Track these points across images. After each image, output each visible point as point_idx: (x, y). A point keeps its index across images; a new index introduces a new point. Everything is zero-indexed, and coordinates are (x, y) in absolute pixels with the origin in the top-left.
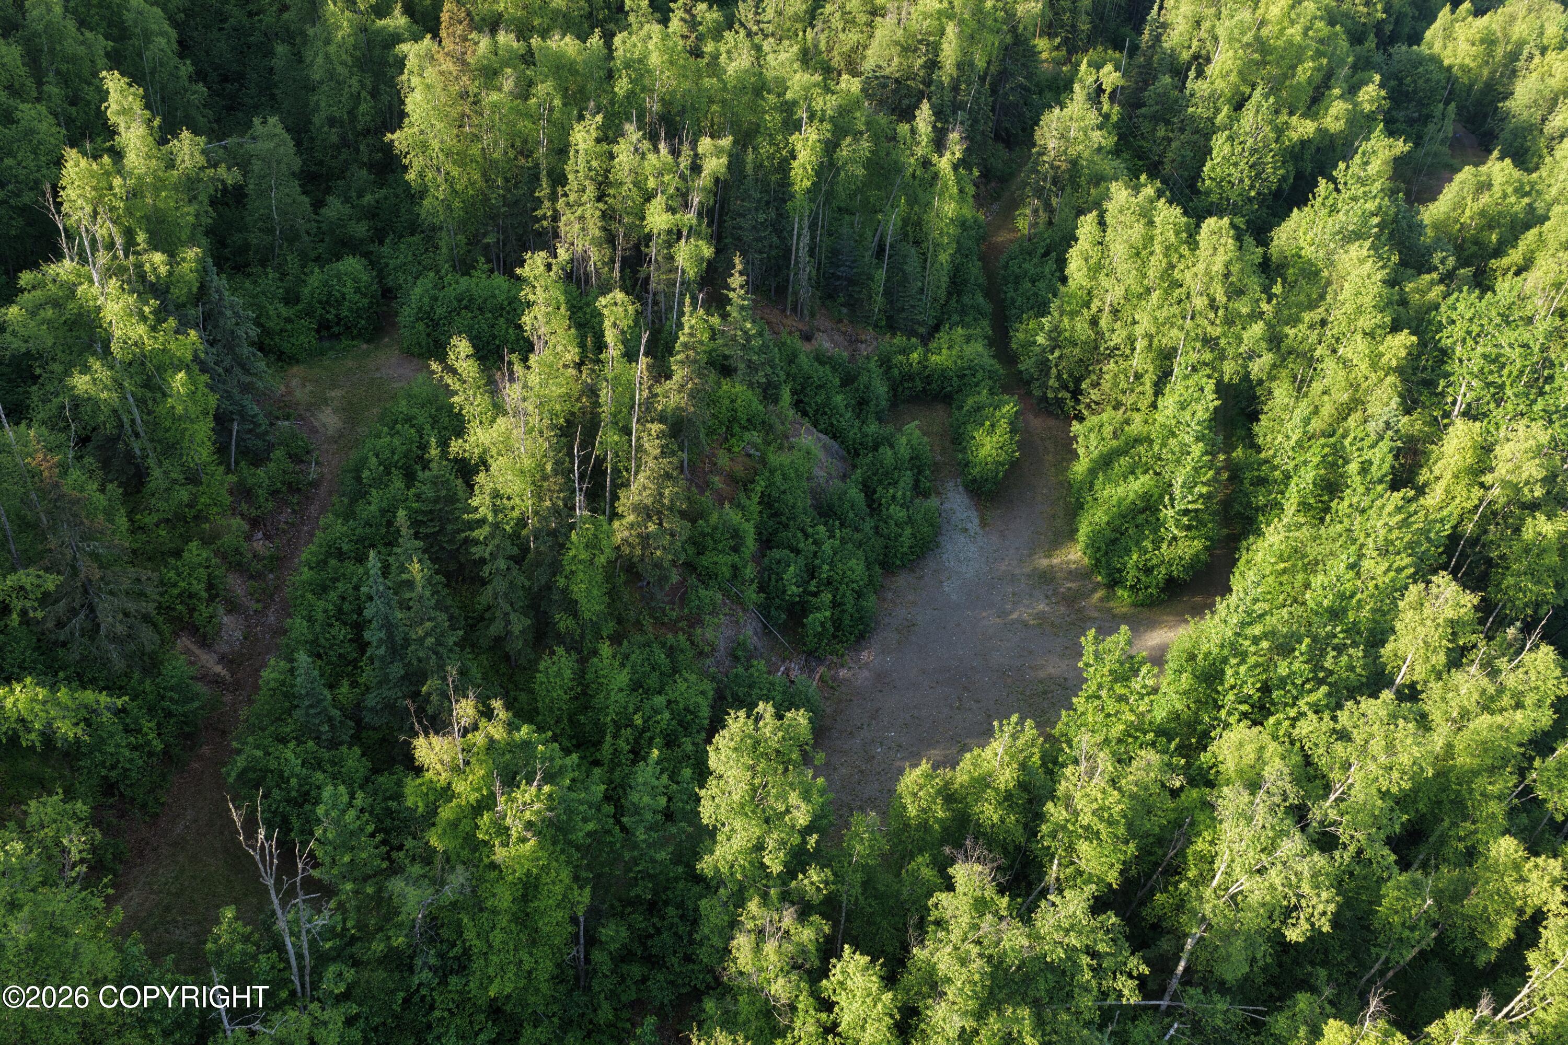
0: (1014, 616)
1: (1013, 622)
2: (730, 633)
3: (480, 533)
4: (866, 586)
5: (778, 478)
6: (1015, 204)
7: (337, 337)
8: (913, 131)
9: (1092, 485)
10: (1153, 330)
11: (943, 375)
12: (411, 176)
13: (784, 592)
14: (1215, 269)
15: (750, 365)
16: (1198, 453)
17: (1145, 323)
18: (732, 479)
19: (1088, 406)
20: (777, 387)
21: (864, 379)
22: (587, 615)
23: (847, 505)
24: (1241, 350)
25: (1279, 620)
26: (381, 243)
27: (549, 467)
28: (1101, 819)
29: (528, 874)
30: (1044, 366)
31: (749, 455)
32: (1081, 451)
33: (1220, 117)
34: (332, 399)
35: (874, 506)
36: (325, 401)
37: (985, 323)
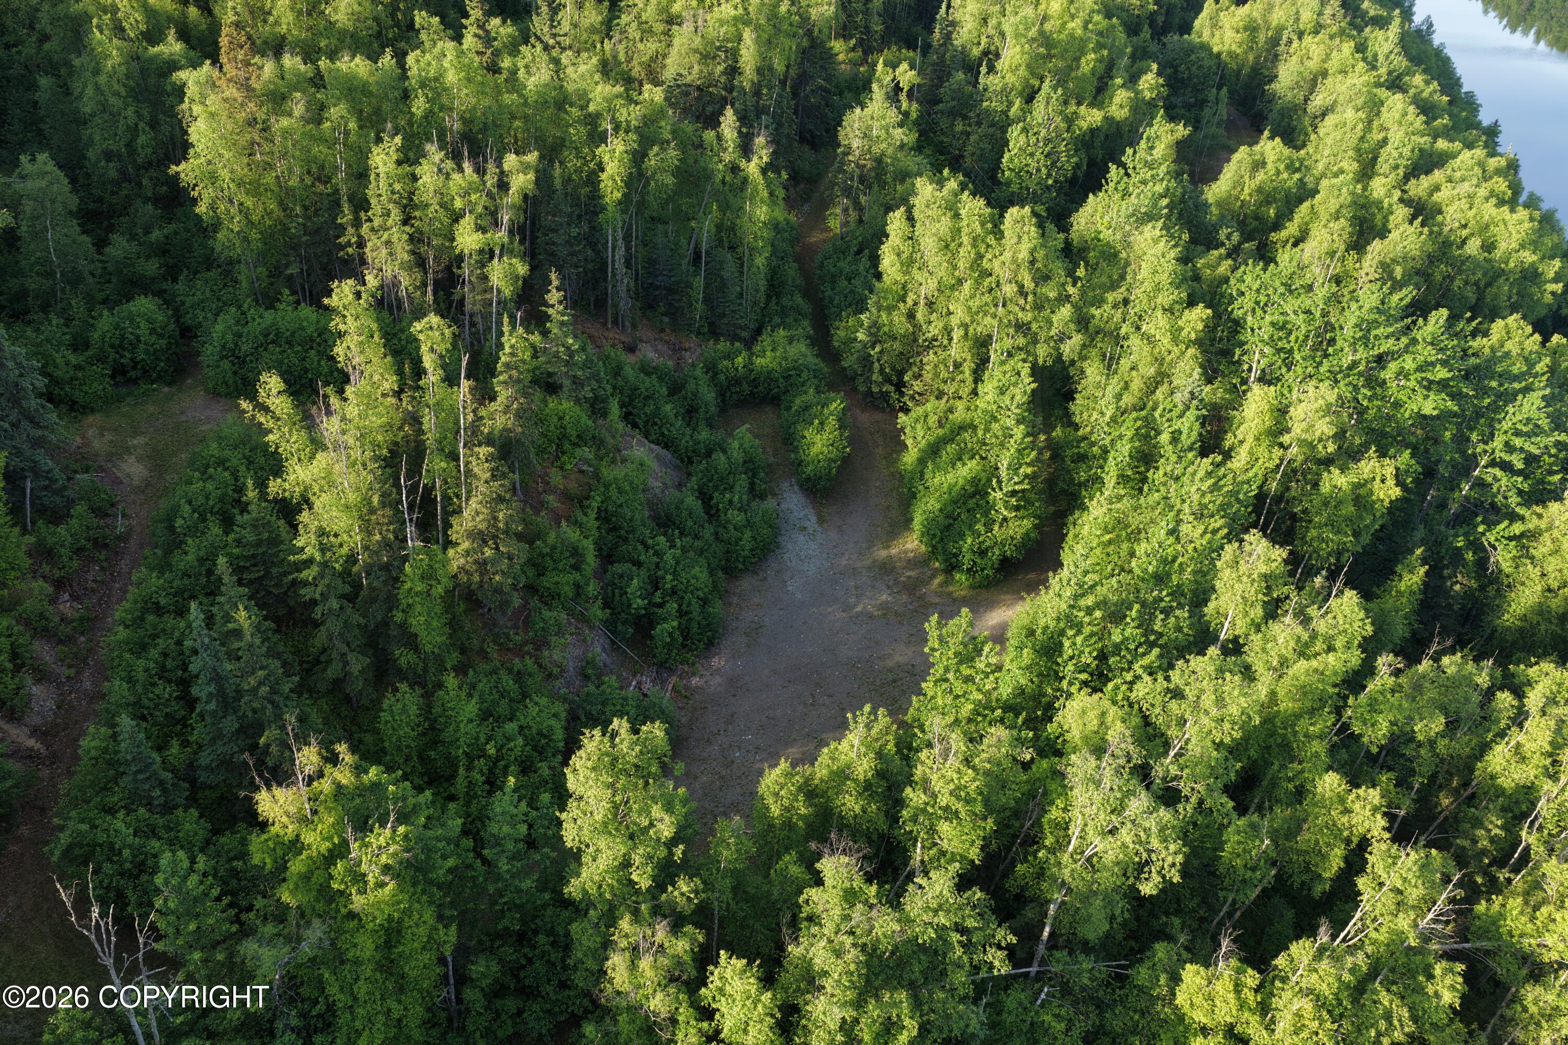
0: (859, 609)
1: (858, 615)
2: (578, 652)
3: (308, 574)
4: (710, 593)
5: (613, 492)
6: (825, 204)
7: (135, 381)
8: (719, 138)
9: (922, 474)
10: (968, 320)
11: (769, 376)
12: (202, 209)
13: (629, 606)
14: (1021, 256)
15: (575, 380)
16: (1020, 436)
17: (959, 314)
18: (566, 497)
19: (912, 398)
20: (605, 401)
21: (691, 387)
22: (429, 648)
23: (685, 514)
24: (1052, 333)
25: (1108, 590)
26: (175, 280)
27: (376, 500)
28: (959, 798)
29: (390, 919)
30: (866, 361)
31: (582, 472)
32: (909, 442)
33: (1013, 110)
34: (135, 447)
35: (712, 512)
36: (128, 451)
37: (806, 323)
